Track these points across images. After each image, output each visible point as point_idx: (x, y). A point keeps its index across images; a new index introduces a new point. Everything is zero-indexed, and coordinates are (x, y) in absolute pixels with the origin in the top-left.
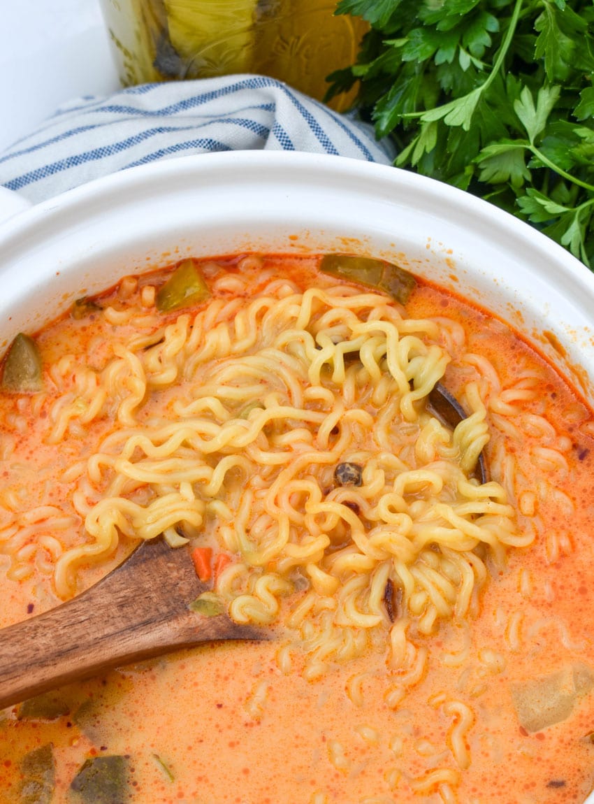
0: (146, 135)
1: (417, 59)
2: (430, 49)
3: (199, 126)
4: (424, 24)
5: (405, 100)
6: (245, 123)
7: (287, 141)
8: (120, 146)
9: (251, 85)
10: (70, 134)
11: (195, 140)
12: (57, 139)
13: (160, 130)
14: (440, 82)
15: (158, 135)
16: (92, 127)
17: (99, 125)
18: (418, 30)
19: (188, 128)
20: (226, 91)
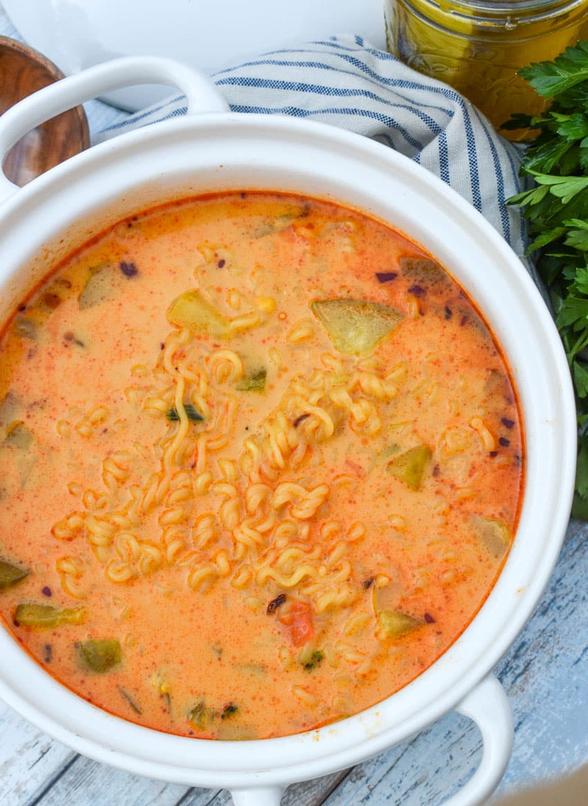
0: (356, 92)
1: (567, 137)
2: (581, 133)
3: (395, 105)
4: (586, 112)
5: (550, 158)
6: (426, 119)
7: (444, 148)
8: (337, 92)
9: (446, 94)
10: (311, 64)
11: (382, 114)
12: (301, 64)
13: (367, 93)
14: (580, 158)
15: (363, 97)
16: (328, 68)
17: (333, 69)
18: (581, 115)
19: (385, 102)
20: (430, 89)
